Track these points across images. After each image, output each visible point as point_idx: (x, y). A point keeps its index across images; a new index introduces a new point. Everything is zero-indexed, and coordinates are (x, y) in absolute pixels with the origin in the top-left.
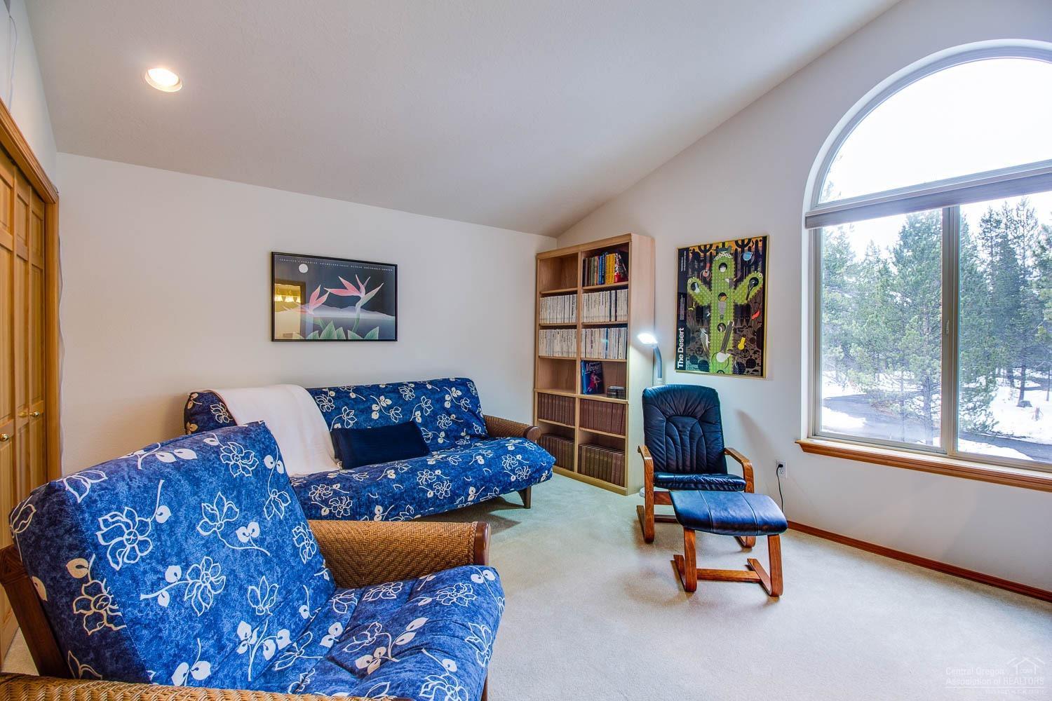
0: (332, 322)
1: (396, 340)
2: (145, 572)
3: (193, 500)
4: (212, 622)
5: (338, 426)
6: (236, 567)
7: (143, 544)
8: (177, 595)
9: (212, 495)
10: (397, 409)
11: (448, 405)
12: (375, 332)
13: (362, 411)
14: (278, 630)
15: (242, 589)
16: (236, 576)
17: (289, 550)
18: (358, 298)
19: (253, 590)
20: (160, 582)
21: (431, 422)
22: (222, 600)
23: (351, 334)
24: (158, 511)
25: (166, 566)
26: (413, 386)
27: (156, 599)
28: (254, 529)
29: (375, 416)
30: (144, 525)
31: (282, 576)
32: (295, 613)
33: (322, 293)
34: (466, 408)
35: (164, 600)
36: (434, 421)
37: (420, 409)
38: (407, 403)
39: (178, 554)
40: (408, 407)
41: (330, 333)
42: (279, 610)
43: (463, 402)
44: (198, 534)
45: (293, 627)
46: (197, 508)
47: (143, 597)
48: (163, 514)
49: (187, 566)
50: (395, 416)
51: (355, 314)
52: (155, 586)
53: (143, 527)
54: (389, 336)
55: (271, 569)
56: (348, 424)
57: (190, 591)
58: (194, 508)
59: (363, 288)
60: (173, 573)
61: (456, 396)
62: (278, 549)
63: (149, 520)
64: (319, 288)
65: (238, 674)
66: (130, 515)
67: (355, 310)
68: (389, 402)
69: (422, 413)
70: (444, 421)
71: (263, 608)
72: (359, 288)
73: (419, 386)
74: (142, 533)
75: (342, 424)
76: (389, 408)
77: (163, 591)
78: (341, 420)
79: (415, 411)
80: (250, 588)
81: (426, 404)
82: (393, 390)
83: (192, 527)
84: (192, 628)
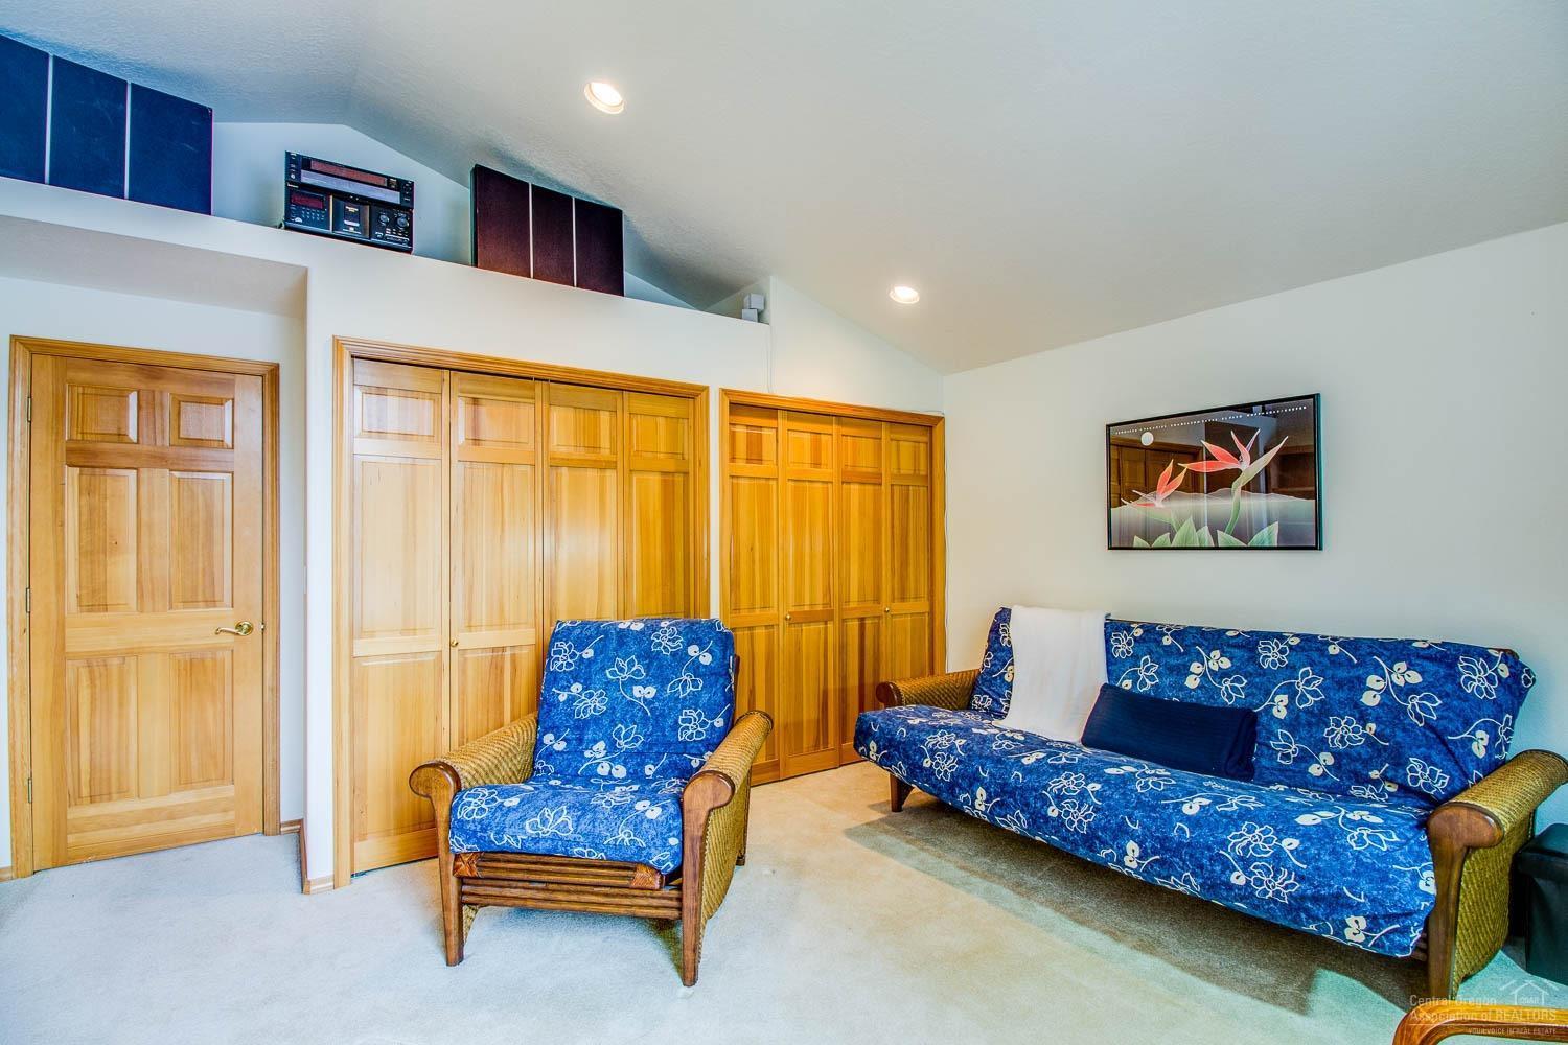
0: (1191, 519)
1: (1318, 547)
2: (562, 679)
3: (611, 654)
4: (581, 727)
5: (1127, 684)
6: (618, 708)
7: (569, 665)
8: (571, 699)
9: (628, 655)
10: (1238, 680)
11: (1370, 699)
12: (1270, 534)
13: (1171, 669)
14: (619, 763)
15: (613, 723)
16: (613, 712)
17: (670, 722)
18: (1238, 472)
19: (621, 729)
20: (567, 688)
21: (1309, 724)
22: (595, 720)
23: (1224, 538)
24: (586, 651)
25: (575, 682)
26: (1297, 641)
27: (559, 694)
28: (651, 692)
29: (1192, 682)
30: (574, 655)
31: (650, 735)
32: (642, 764)
33: (1177, 471)
34: (1418, 717)
35: (563, 697)
36: (1318, 725)
37: (1292, 692)
38: (1264, 673)
39: (586, 680)
40: (1263, 683)
41: (1187, 537)
42: (630, 754)
43: (1416, 702)
44: (606, 675)
45: (631, 771)
46: (613, 660)
47: (554, 689)
48: (589, 653)
49: (587, 689)
50: (1231, 693)
51: (1234, 503)
52: (563, 688)
53: (573, 656)
54: (1304, 539)
55: (645, 725)
56: (1143, 684)
57: (580, 702)
58: (611, 659)
59: (1245, 452)
60: (576, 688)
61: (1401, 683)
62: (659, 717)
63: (578, 654)
64: (1171, 463)
65: (574, 764)
66: (569, 647)
67: (1230, 495)
68: (1226, 664)
69: (1291, 699)
70: (1344, 732)
71: (622, 744)
72: (1237, 455)
73: (1311, 646)
74: (571, 658)
75: (1134, 684)
76: (1223, 674)
77: (566, 693)
78: (1135, 677)
79: (1276, 693)
80: (620, 726)
81: (1310, 687)
82: (1247, 645)
83: (603, 669)
84: (567, 721)
